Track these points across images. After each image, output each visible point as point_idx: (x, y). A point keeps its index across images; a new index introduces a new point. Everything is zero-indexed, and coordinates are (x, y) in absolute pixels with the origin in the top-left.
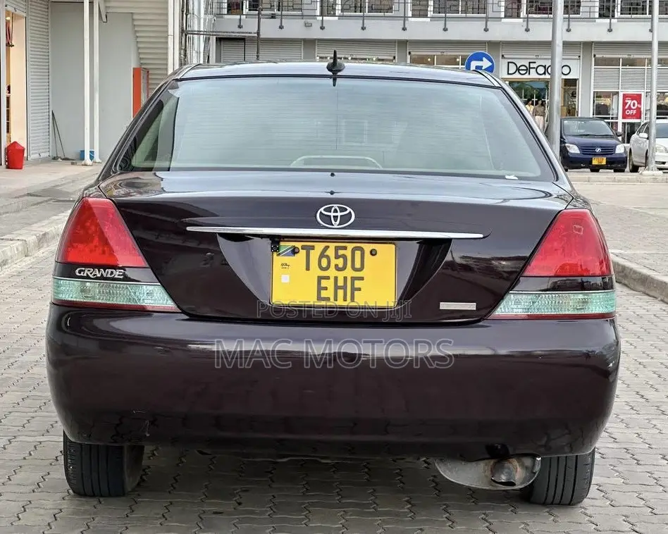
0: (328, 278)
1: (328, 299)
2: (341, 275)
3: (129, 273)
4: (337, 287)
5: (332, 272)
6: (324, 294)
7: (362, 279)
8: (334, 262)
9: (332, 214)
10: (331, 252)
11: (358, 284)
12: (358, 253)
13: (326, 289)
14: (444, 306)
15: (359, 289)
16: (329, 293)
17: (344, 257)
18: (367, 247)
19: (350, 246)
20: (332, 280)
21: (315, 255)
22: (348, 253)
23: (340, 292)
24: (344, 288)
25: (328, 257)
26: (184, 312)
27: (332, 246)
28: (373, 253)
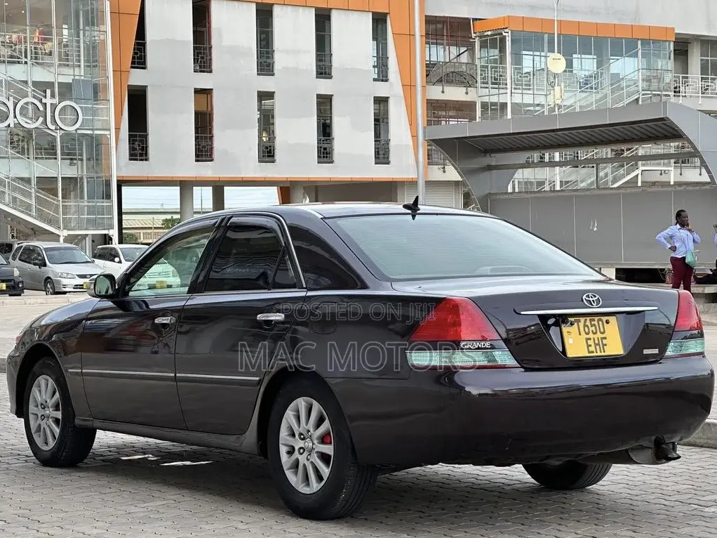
0: (590, 339)
1: (593, 352)
2: (596, 336)
3: (494, 343)
4: (596, 345)
5: (591, 335)
6: (591, 349)
7: (605, 338)
8: (591, 329)
9: (591, 299)
10: (588, 323)
11: (604, 341)
12: (600, 322)
13: (591, 346)
14: (646, 352)
15: (606, 345)
16: (592, 348)
17: (594, 325)
18: (604, 319)
19: (596, 318)
20: (592, 340)
21: (581, 325)
22: (596, 323)
23: (598, 347)
24: (598, 344)
25: (587, 326)
26: (522, 367)
27: (588, 319)
28: (607, 322)
